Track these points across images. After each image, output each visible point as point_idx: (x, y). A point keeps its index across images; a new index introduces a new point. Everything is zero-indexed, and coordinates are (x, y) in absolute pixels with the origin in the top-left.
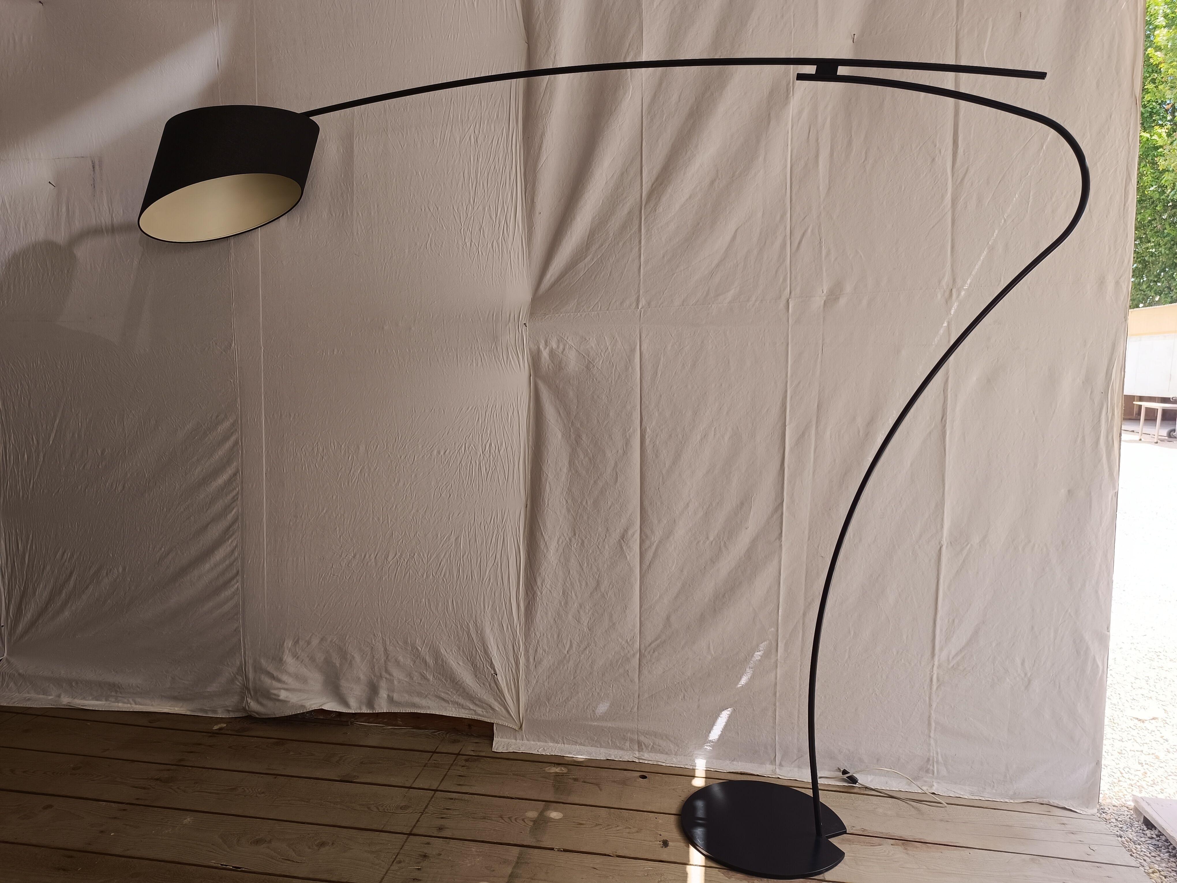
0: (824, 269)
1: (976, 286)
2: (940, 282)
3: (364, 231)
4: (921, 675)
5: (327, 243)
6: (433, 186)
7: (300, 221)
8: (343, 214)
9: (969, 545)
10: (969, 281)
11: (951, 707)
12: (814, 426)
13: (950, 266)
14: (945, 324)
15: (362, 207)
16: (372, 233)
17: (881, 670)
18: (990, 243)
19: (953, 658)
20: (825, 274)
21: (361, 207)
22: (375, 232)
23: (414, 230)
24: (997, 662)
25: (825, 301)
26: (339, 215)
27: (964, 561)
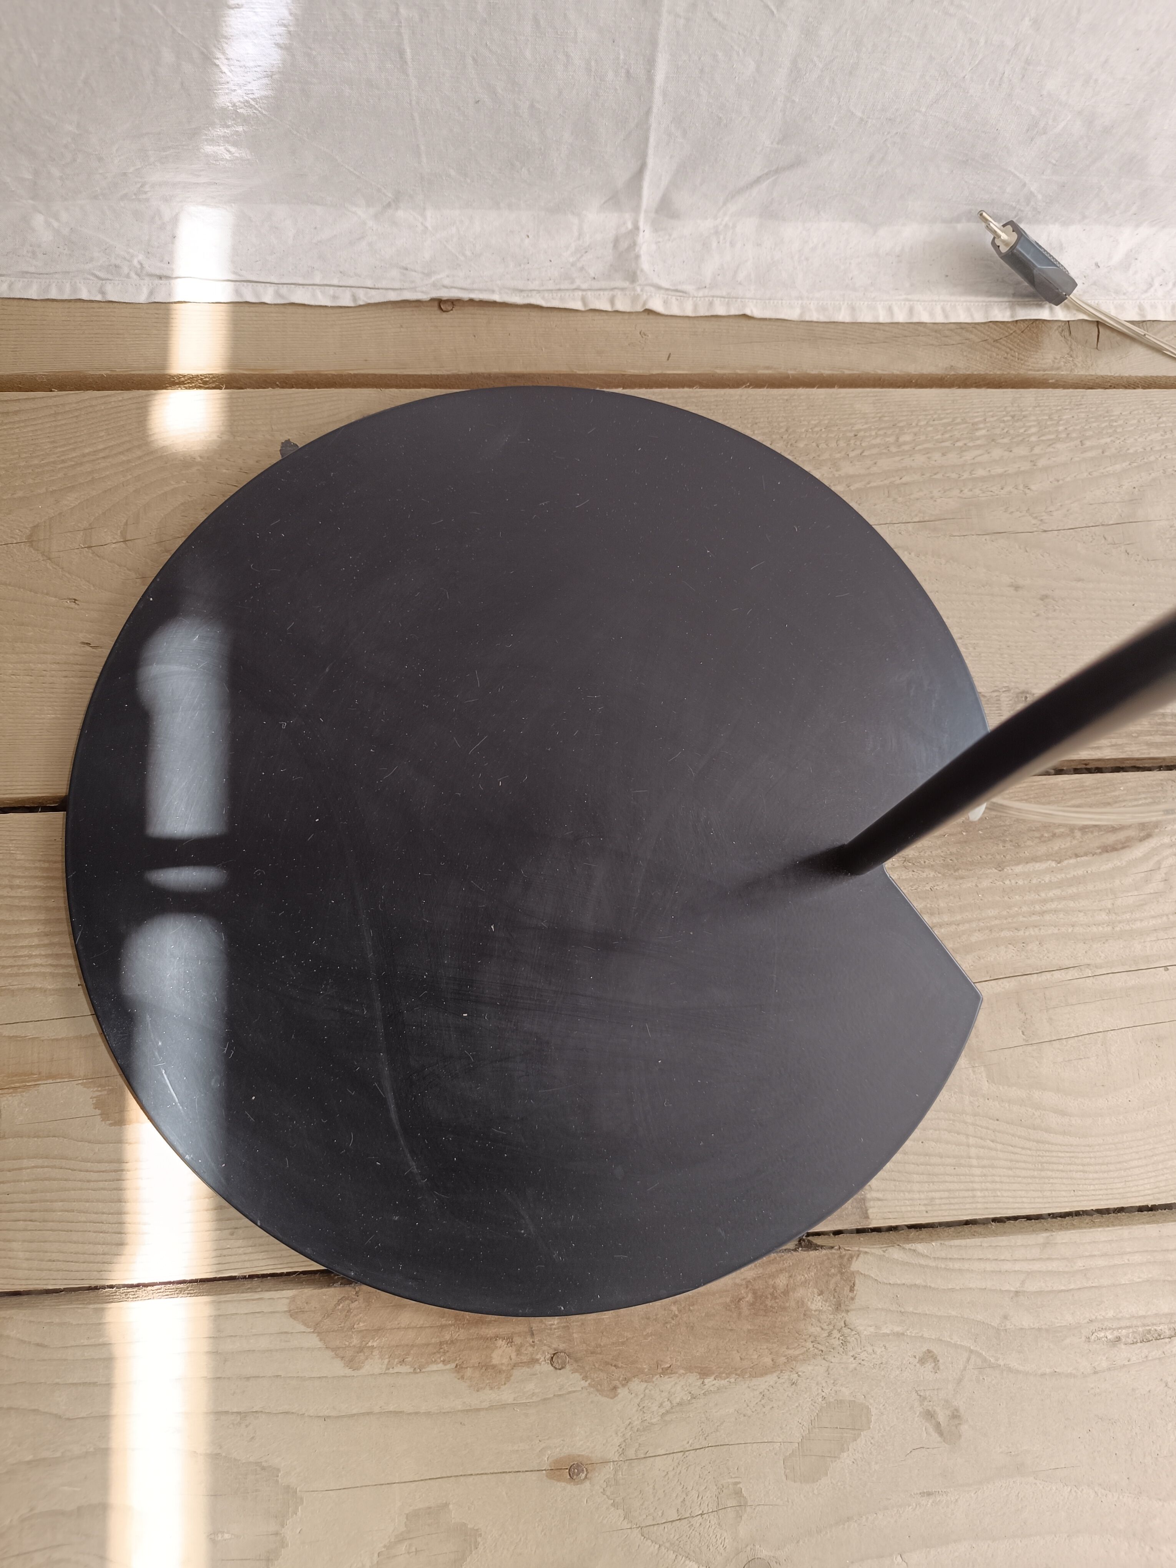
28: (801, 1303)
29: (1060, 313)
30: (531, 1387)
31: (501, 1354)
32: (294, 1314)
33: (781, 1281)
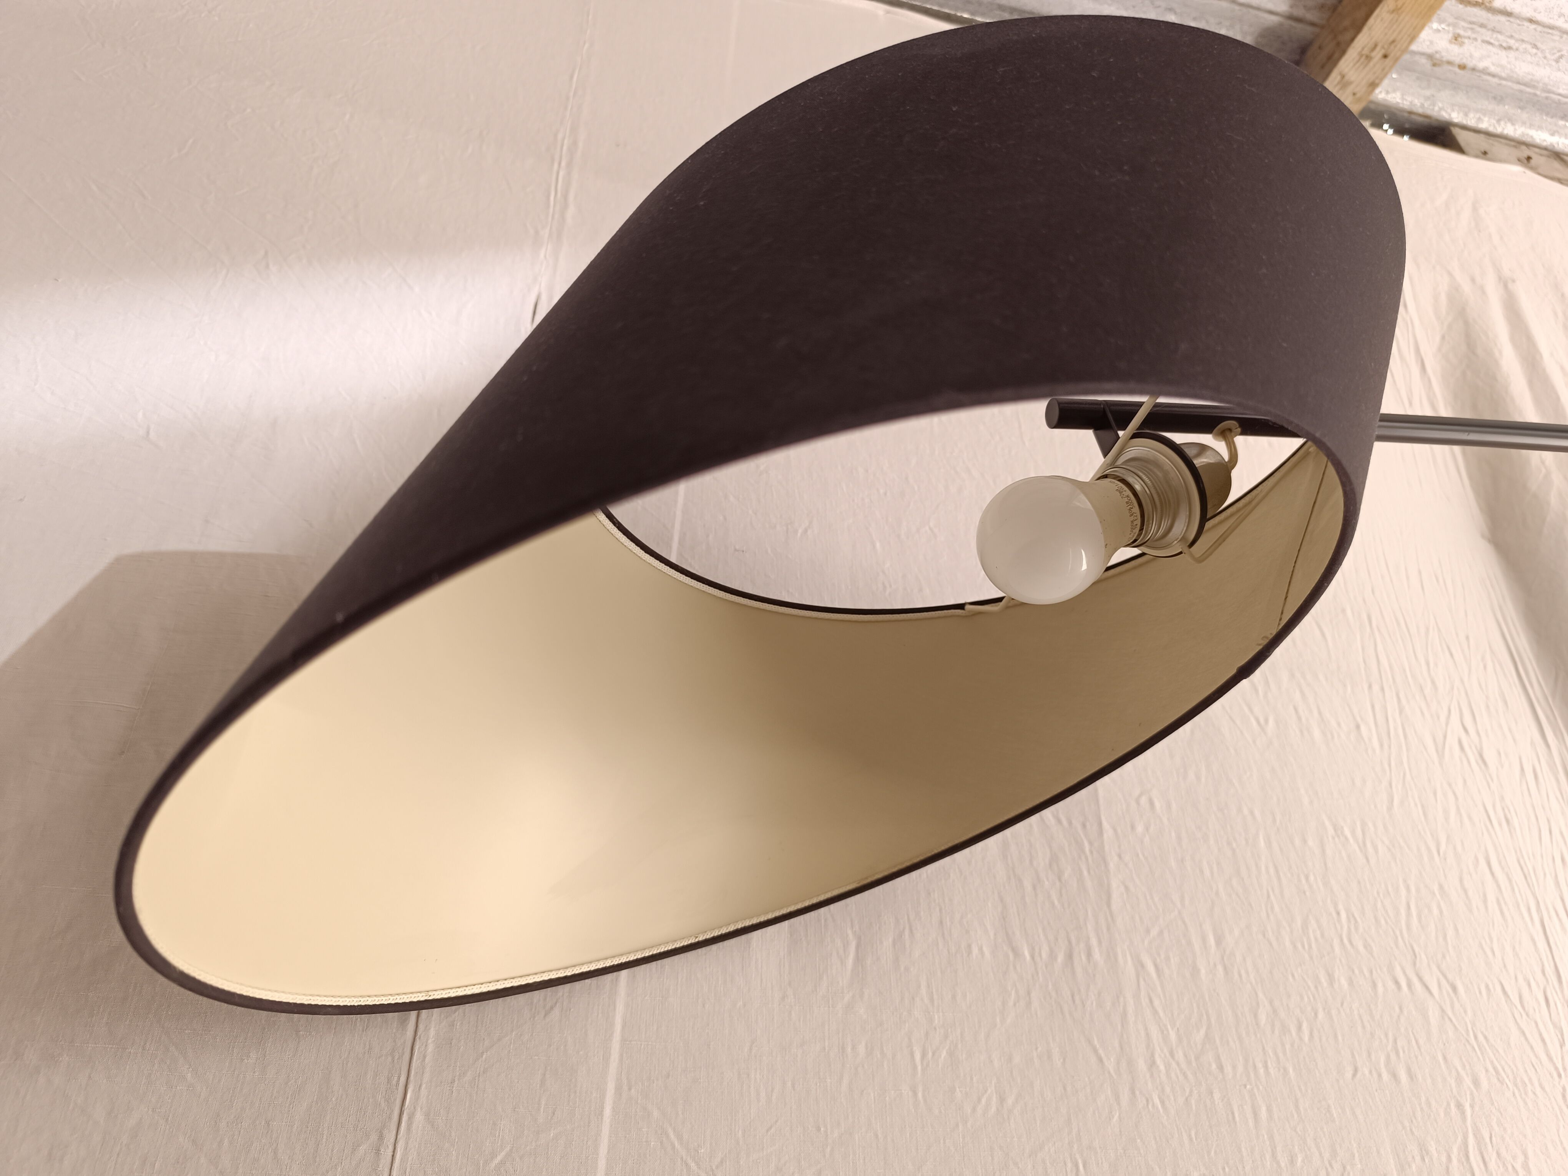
3: (1180, 1055)
5: (1002, 1100)
6: (1408, 888)
7: (858, 959)
8: (1070, 956)
15: (1154, 932)
16: (1221, 1068)
21: (1148, 931)
22: (1234, 1068)
23: (1395, 1076)
26: (1052, 956)
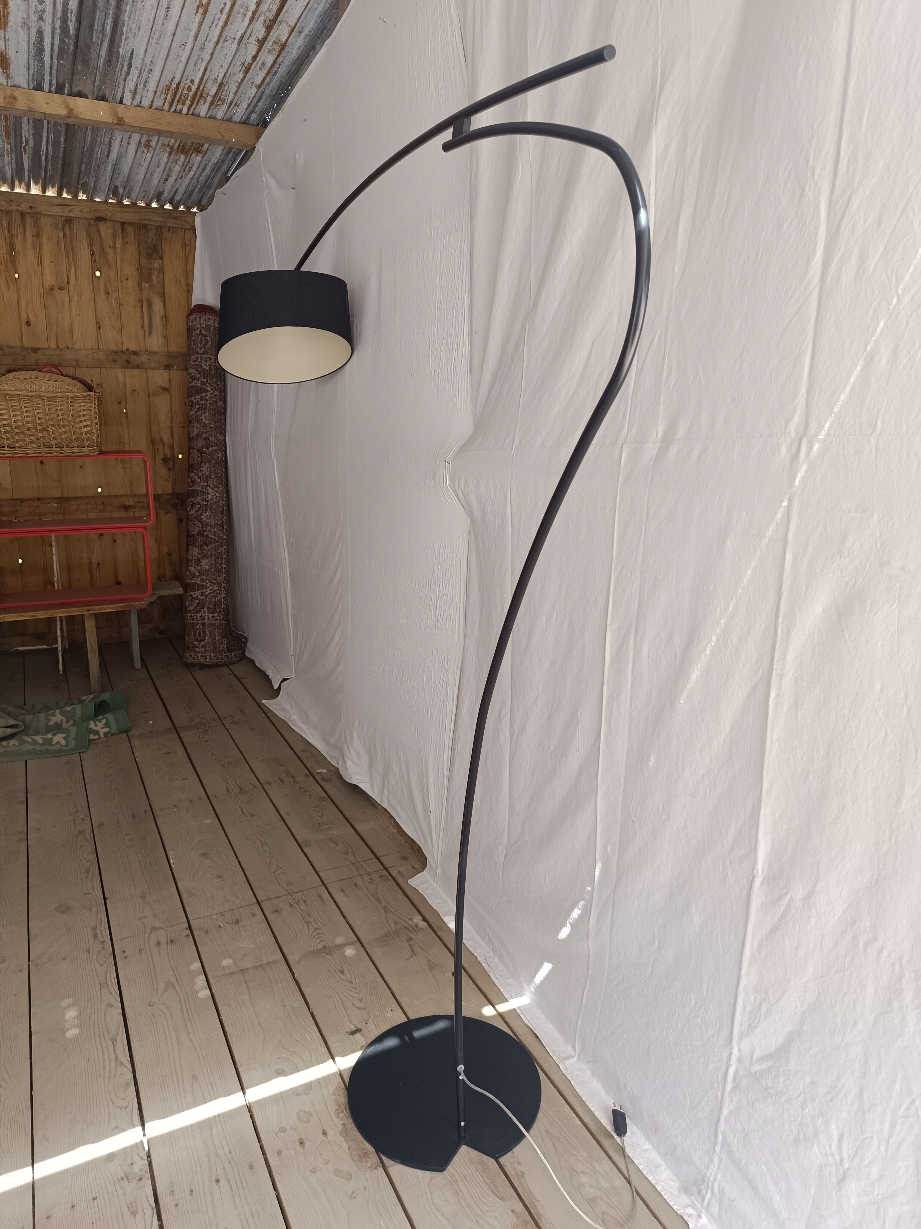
0: (662, 399)
1: (837, 434)
2: (786, 425)
3: (385, 363)
4: (716, 1056)
9: (789, 896)
10: (827, 425)
11: (744, 1129)
12: (633, 635)
13: (805, 396)
14: (785, 504)
15: (385, 339)
17: (677, 1015)
18: (869, 349)
19: (757, 1060)
20: (662, 407)
23: (406, 360)
24: (807, 1111)
25: (658, 451)
27: (781, 918)
28: (368, 1161)
29: (618, 1139)
30: (337, 1121)
31: (341, 1115)
32: (338, 1083)
33: (371, 1156)
